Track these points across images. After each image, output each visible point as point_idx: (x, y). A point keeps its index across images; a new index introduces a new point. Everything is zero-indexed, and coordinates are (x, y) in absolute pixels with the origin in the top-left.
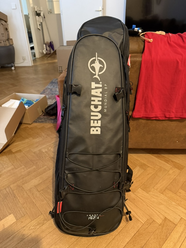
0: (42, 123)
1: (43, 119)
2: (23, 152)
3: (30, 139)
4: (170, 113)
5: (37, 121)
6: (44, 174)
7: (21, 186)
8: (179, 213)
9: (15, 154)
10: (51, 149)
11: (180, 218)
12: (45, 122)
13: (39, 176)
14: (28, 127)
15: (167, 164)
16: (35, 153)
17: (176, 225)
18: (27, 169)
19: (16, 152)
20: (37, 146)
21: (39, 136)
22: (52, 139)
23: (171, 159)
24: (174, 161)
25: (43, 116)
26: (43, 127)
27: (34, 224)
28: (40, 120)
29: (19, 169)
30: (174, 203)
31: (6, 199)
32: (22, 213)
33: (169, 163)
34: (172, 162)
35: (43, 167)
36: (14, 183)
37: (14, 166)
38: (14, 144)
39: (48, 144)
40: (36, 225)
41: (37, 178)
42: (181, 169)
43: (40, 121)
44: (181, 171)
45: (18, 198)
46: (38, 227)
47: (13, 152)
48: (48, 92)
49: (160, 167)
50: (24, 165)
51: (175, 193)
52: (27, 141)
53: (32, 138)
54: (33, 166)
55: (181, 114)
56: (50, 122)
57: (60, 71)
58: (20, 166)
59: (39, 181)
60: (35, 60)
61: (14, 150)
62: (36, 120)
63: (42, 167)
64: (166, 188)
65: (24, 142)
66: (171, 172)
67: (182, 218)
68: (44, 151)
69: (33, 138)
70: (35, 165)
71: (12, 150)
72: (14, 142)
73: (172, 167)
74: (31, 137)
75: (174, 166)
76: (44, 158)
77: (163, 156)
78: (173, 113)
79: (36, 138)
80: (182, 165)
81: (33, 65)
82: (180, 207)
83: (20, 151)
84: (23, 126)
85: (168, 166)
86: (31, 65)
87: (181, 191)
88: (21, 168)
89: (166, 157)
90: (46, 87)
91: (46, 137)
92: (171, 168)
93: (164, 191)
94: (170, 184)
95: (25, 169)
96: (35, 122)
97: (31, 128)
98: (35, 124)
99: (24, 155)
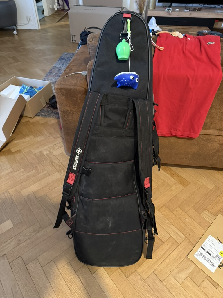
0: (45, 117)
1: (46, 112)
2: (23, 153)
3: (31, 137)
4: (176, 131)
5: (40, 115)
6: (43, 180)
7: (19, 191)
8: (170, 232)
9: (15, 155)
10: (52, 151)
11: (169, 236)
12: (48, 116)
13: (38, 182)
14: (29, 121)
15: (172, 178)
16: (35, 155)
17: (164, 243)
18: (26, 173)
19: (16, 152)
20: (38, 147)
21: (40, 134)
22: (55, 139)
23: (178, 173)
24: (181, 175)
25: (47, 108)
26: (46, 122)
27: (30, 230)
28: (43, 113)
29: (18, 172)
30: (167, 221)
31: (4, 204)
32: (19, 219)
33: (174, 178)
34: (178, 176)
35: (43, 172)
36: (12, 188)
37: (13, 169)
38: (13, 142)
39: (50, 146)
40: (32, 232)
41: (36, 184)
42: (185, 186)
43: (43, 115)
44: (185, 187)
45: (16, 204)
46: (34, 234)
47: (12, 153)
48: (55, 73)
49: (164, 181)
50: (23, 168)
51: (171, 211)
52: (27, 139)
53: (33, 136)
54: (32, 170)
55: (188, 133)
56: (54, 116)
57: (73, 41)
58: (19, 169)
59: (38, 187)
60: (42, 21)
61: (13, 150)
62: (38, 113)
63: (41, 172)
64: (164, 205)
65: (24, 140)
66: (174, 187)
67: (171, 236)
68: (45, 153)
69: (35, 137)
70: (34, 169)
71: (11, 150)
72: (14, 140)
73: (176, 182)
74: (32, 134)
75: (179, 181)
76: (44, 161)
77: (171, 169)
78: (180, 131)
79: (37, 137)
80: (188, 181)
81: (40, 28)
82: (172, 226)
83: (19, 151)
84: (23, 120)
85: (172, 180)
86: (38, 29)
87: (178, 209)
88: (20, 171)
89: (173, 170)
90: (54, 65)
91: (49, 136)
92: (175, 184)
93: (162, 208)
94: (169, 201)
95: (24, 172)
96: (37, 115)
97: (33, 123)
98: (38, 118)
99: (24, 156)
